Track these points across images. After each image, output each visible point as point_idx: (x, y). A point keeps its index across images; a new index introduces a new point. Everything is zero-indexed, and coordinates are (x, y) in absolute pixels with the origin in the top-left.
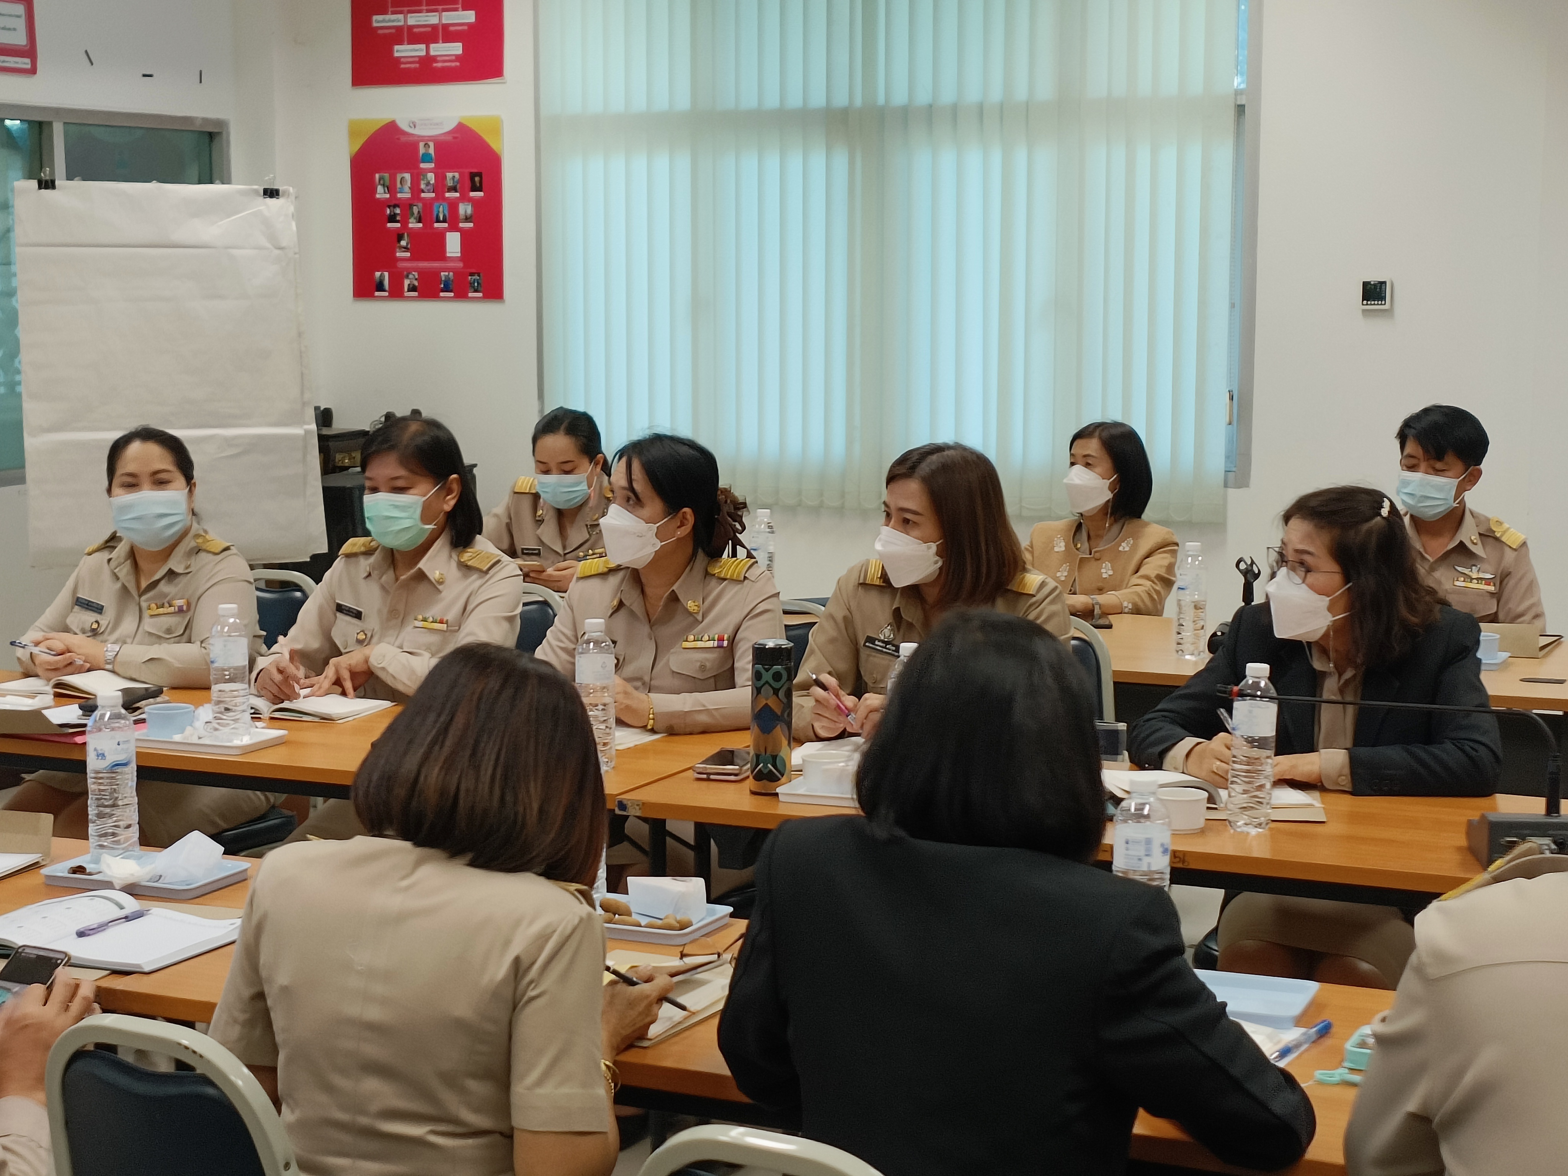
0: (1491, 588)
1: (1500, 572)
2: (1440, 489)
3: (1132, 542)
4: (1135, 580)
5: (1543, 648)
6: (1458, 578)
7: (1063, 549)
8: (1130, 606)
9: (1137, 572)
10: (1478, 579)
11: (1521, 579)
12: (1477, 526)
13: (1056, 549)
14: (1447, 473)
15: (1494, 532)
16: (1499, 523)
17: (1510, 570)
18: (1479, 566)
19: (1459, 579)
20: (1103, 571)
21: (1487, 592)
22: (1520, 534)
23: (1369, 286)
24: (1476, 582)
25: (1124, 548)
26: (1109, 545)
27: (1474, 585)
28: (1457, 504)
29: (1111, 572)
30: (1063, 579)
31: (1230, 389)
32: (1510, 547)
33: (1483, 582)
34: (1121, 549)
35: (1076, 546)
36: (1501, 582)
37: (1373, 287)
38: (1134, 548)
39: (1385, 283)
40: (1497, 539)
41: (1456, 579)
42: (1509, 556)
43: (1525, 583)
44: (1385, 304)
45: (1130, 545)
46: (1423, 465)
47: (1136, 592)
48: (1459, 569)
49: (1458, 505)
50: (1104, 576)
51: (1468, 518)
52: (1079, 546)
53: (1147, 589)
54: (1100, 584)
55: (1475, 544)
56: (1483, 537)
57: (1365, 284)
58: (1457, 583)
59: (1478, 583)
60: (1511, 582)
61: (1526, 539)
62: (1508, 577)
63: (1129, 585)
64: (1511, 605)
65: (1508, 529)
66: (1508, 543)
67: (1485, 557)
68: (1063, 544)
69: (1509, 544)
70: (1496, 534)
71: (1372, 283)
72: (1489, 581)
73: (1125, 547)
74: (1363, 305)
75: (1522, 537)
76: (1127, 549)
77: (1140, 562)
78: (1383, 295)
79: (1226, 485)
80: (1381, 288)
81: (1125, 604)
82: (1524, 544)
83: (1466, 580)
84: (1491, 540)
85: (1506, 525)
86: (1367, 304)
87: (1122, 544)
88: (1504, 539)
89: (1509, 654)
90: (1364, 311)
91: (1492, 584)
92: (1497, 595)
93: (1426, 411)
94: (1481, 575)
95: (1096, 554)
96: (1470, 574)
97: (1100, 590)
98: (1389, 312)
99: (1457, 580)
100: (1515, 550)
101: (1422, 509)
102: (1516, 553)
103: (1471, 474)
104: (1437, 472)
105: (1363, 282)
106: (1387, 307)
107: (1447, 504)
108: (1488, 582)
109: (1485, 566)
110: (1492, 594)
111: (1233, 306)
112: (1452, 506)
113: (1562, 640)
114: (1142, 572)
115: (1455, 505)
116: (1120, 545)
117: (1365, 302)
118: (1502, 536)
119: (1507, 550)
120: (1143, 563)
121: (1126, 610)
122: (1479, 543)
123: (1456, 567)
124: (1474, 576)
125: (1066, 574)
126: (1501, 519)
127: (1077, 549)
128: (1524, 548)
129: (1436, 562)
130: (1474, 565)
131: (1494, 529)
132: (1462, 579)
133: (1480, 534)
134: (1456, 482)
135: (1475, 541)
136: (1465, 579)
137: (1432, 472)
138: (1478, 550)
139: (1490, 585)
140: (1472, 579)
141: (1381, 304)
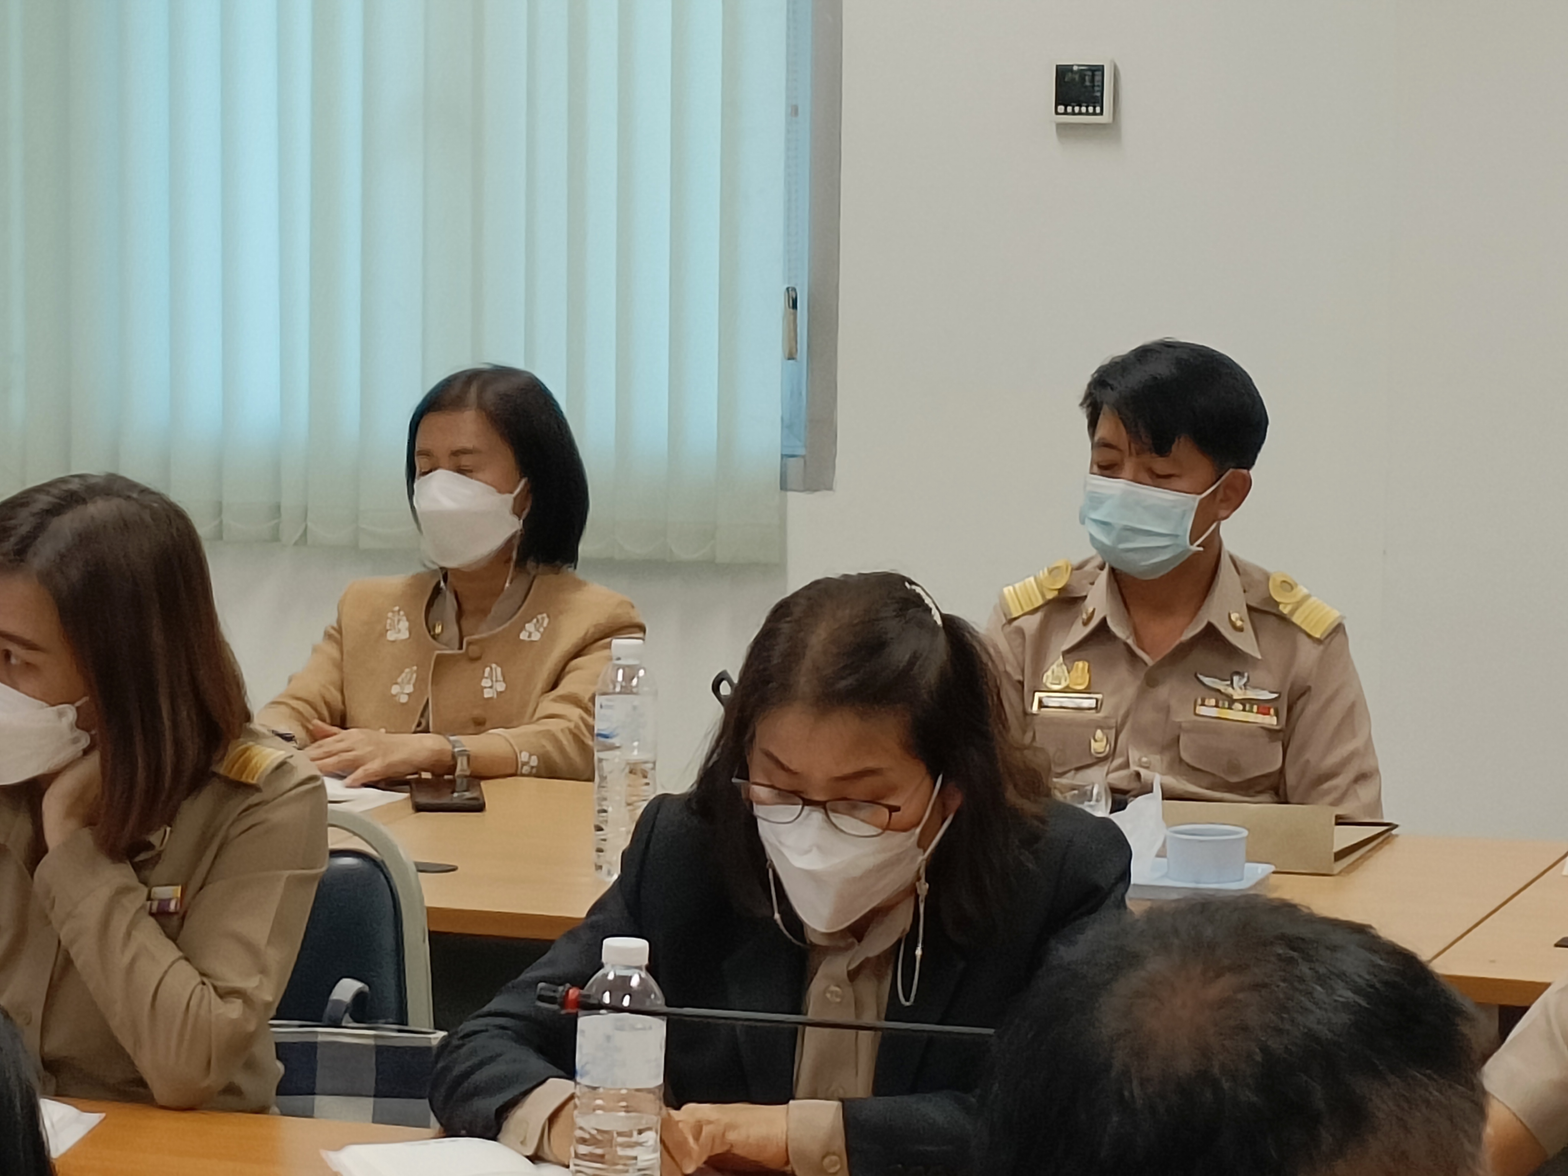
0: (1271, 721)
1: (1288, 686)
2: (1162, 514)
3: (546, 621)
4: (548, 705)
5: (1340, 855)
6: (1203, 700)
7: (405, 635)
8: (534, 761)
9: (555, 686)
10: (1243, 702)
11: (1330, 700)
12: (1245, 591)
13: (391, 636)
14: (1176, 483)
15: (1277, 604)
16: (1288, 586)
17: (1309, 684)
18: (1246, 675)
19: (1206, 703)
20: (486, 683)
21: (1263, 728)
22: (1328, 608)
23: (1070, 74)
24: (1241, 707)
25: (530, 636)
26: (501, 628)
27: (1237, 714)
28: (1199, 546)
29: (501, 687)
30: (404, 699)
31: (792, 285)
32: (1309, 636)
33: (1255, 708)
34: (523, 636)
35: (430, 629)
36: (1290, 709)
37: (1077, 77)
38: (550, 635)
39: (1101, 68)
40: (1284, 619)
41: (1199, 701)
42: (1308, 654)
43: (1337, 711)
44: (1101, 113)
45: (542, 630)
46: (1129, 466)
47: (548, 731)
48: (1207, 680)
49: (1201, 549)
50: (488, 694)
51: (1227, 574)
52: (438, 630)
53: (572, 725)
54: (477, 712)
55: (1241, 629)
56: (1255, 614)
57: (1062, 73)
58: (1202, 710)
59: (1244, 710)
60: (1312, 708)
61: (1343, 617)
62: (1303, 699)
63: (537, 716)
64: (1311, 755)
65: (1306, 597)
66: (1303, 627)
67: (1259, 657)
68: (404, 625)
69: (1308, 630)
70: (1281, 607)
71: (1075, 68)
72: (1267, 705)
73: (531, 632)
74: (1057, 113)
75: (1333, 615)
76: (536, 637)
77: (561, 665)
78: (1098, 94)
79: (784, 486)
80: (1092, 80)
81: (524, 757)
82: (1338, 629)
83: (1220, 704)
84: (1272, 621)
85: (1302, 590)
86: (1066, 113)
87: (527, 625)
88: (1296, 619)
89: (1272, 868)
90: (1059, 126)
91: (1272, 711)
92: (1281, 734)
93: (1143, 353)
94: (1251, 694)
95: (471, 647)
96: (1230, 690)
97: (479, 725)
98: (1112, 130)
99: (1203, 704)
100: (1319, 641)
101: (1131, 556)
102: (1321, 647)
103: (1228, 486)
104: (1159, 479)
105: (1057, 66)
106: (1106, 118)
107: (1178, 545)
108: (1263, 707)
109: (1259, 675)
110: (1270, 732)
111: (794, 111)
112: (1189, 550)
113: (1394, 832)
114: (566, 686)
115: (1195, 548)
116: (523, 628)
117: (1061, 109)
118: (1293, 611)
119: (1303, 640)
120: (567, 669)
121: (526, 769)
122: (1248, 627)
123: (1201, 677)
124: (1237, 694)
125: (409, 689)
126: (1292, 577)
127: (434, 637)
128: (1340, 635)
129: (1161, 664)
130: (1237, 673)
131: (1278, 599)
132: (1213, 702)
133: (1250, 609)
134: (1194, 501)
135: (1239, 623)
136: (1217, 702)
137: (1149, 481)
138: (1245, 642)
139: (1268, 714)
140: (1232, 701)
141: (1094, 114)
